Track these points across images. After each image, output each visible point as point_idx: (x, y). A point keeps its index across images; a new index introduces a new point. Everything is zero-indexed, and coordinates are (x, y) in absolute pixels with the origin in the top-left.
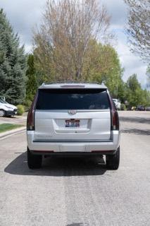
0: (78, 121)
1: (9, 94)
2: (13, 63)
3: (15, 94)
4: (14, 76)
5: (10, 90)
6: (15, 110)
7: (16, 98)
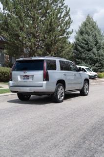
0: (28, 76)
1: (97, 66)
2: (99, 49)
3: (100, 66)
4: (99, 56)
5: (97, 64)
6: (95, 75)
7: (101, 69)
